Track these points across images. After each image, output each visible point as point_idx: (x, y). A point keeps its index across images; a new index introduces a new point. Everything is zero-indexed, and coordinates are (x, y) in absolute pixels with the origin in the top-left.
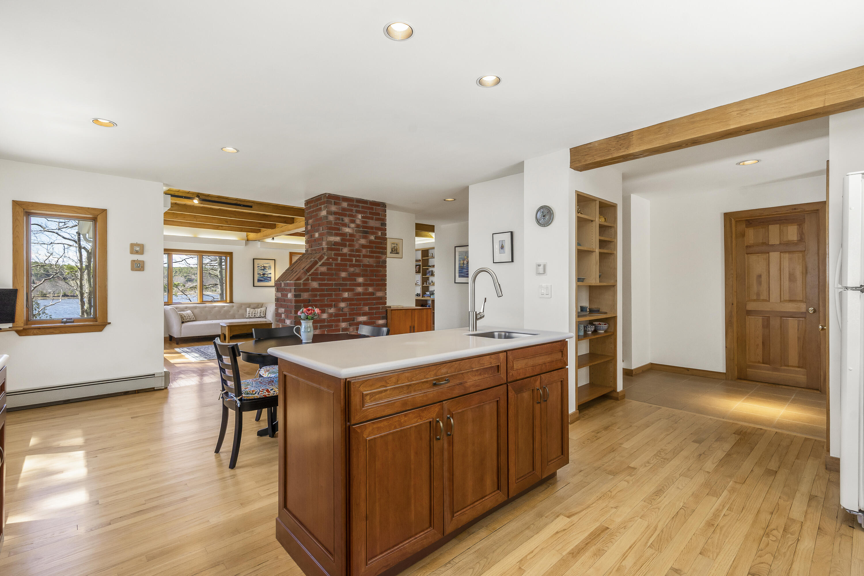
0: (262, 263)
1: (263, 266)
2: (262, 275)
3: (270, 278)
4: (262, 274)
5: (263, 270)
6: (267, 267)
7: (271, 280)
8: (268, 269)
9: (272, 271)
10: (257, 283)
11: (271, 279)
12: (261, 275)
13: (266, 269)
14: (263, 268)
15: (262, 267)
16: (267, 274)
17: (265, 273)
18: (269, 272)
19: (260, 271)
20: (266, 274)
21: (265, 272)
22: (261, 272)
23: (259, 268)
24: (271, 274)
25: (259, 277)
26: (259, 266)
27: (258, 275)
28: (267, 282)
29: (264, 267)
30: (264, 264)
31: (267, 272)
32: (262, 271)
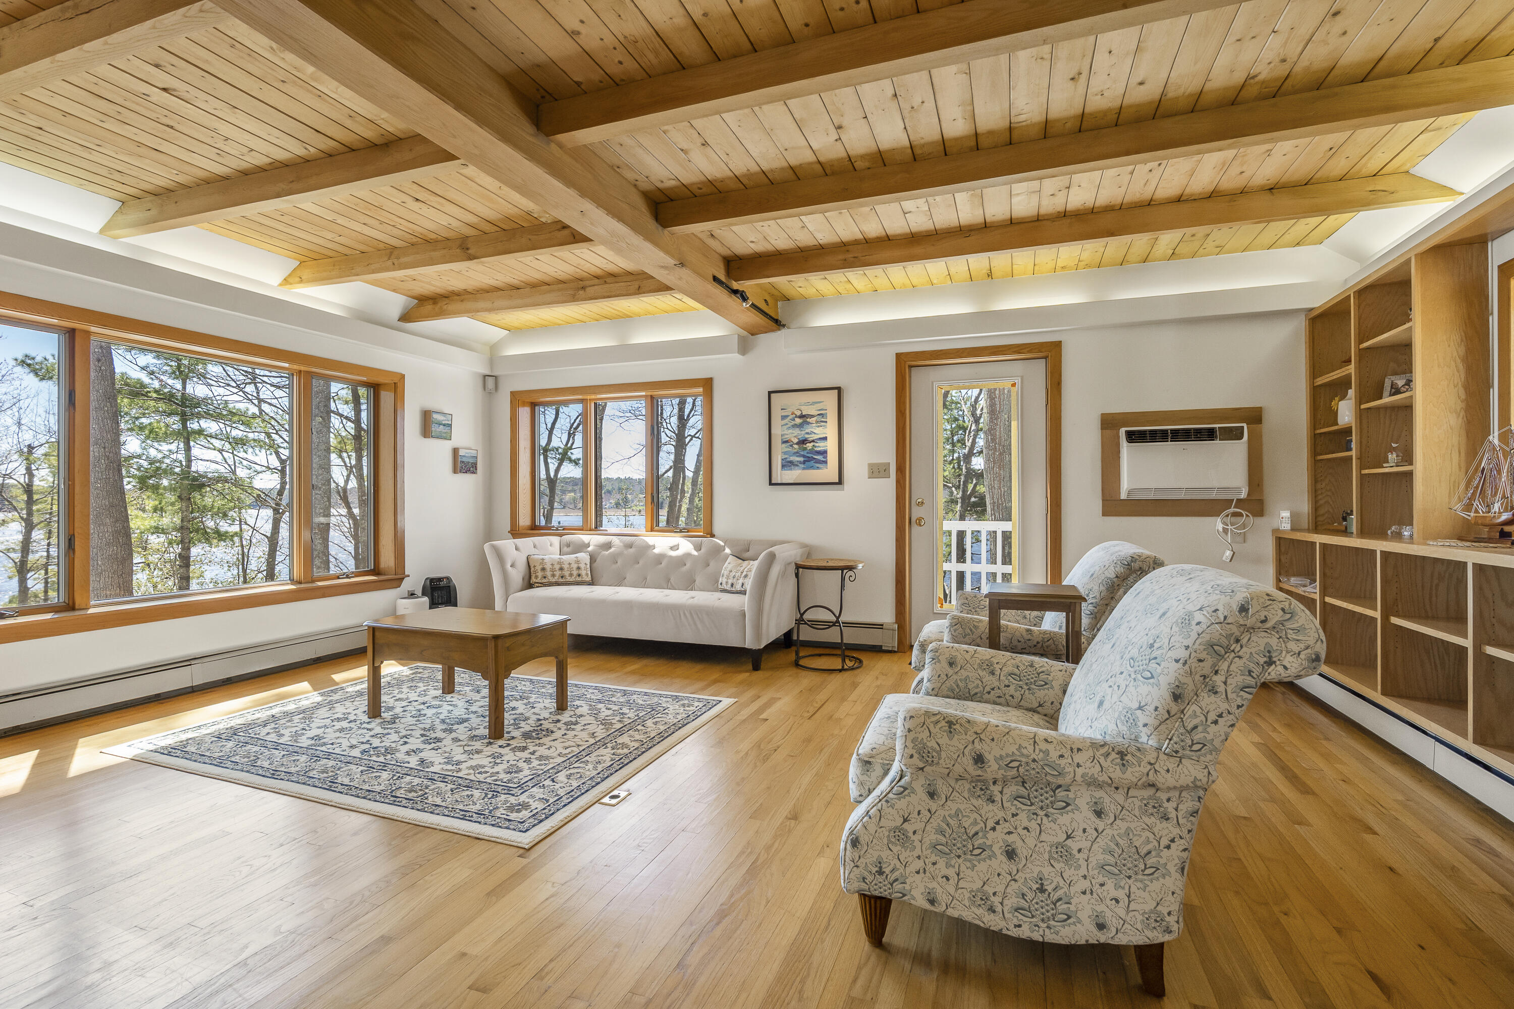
0: (796, 403)
1: (798, 413)
2: (797, 444)
3: (824, 453)
4: (796, 441)
5: (800, 426)
6: (812, 416)
7: (826, 462)
8: (817, 422)
9: (830, 430)
10: (781, 475)
11: (826, 457)
12: (791, 446)
13: (808, 423)
14: (798, 421)
15: (796, 417)
16: (813, 441)
17: (807, 436)
18: (819, 432)
19: (790, 431)
20: (810, 442)
21: (807, 433)
22: (794, 435)
23: (786, 421)
24: (825, 439)
25: (785, 453)
26: (788, 416)
27: (784, 445)
28: (812, 467)
29: (802, 416)
30: (802, 408)
31: (813, 435)
32: (797, 432)
